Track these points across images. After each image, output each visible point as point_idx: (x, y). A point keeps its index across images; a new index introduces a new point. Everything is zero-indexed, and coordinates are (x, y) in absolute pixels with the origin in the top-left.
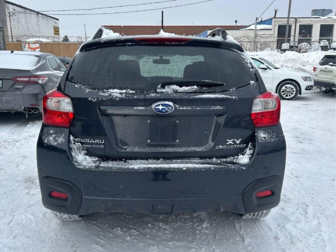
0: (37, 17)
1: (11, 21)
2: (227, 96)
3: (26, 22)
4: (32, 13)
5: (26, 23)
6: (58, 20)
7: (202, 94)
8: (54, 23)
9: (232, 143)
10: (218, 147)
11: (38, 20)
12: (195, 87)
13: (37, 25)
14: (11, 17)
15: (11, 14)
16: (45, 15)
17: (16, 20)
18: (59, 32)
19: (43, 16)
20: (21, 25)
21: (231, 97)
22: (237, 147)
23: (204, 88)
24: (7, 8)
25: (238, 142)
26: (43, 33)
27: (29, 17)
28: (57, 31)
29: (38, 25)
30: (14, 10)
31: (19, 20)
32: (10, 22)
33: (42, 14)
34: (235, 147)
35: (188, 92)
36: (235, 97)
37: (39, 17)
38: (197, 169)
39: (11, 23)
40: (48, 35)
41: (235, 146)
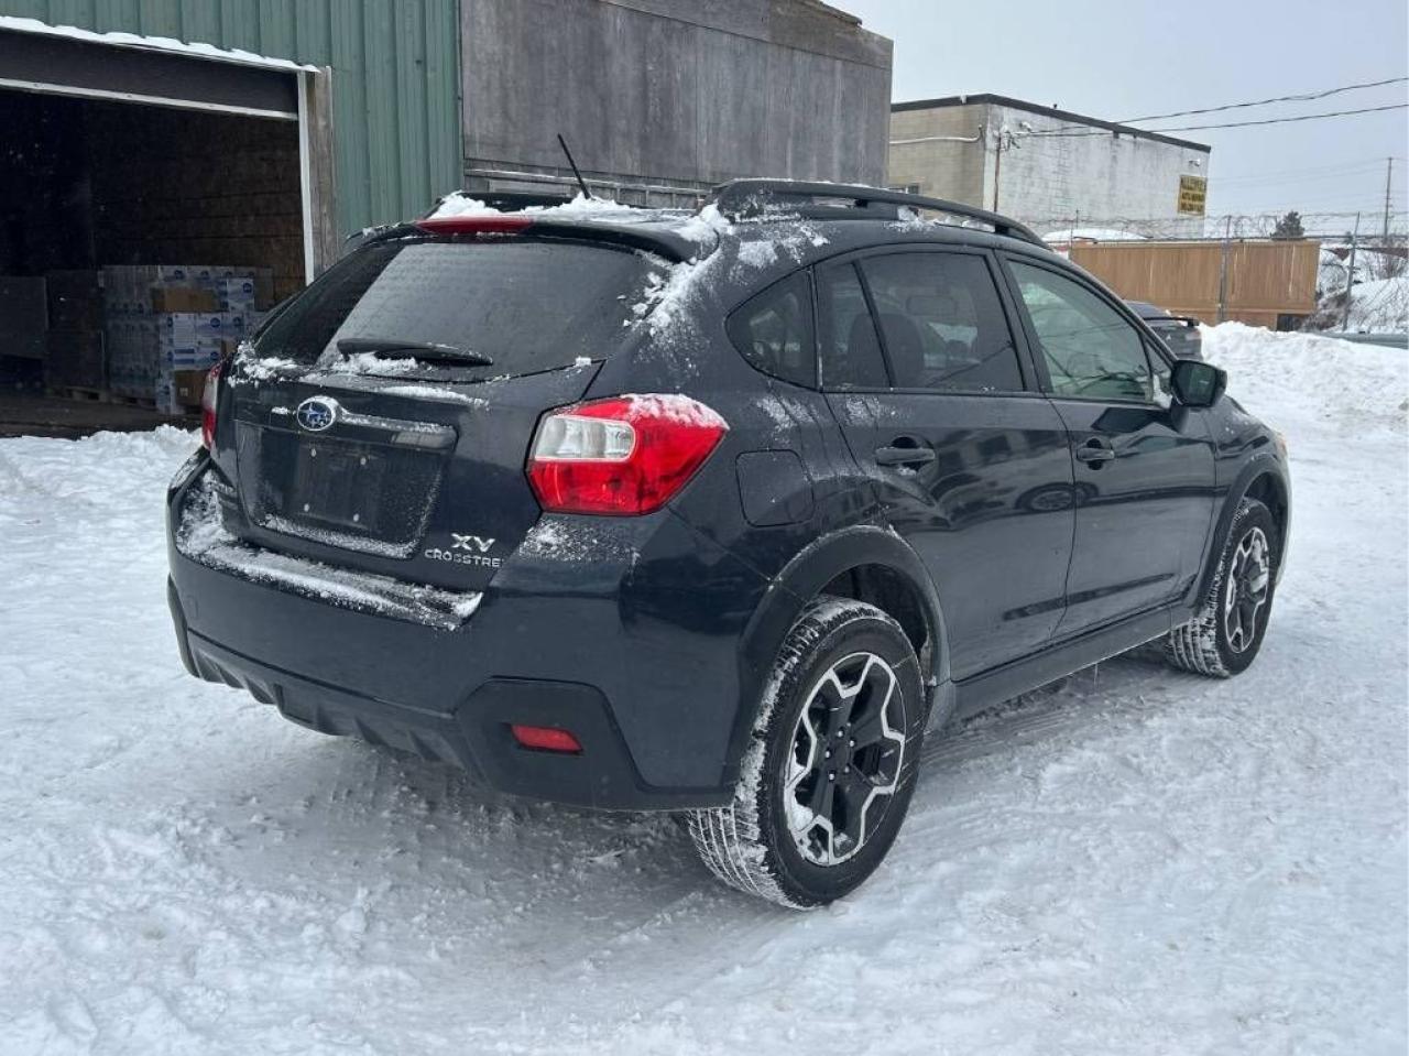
0: (1111, 144)
1: (1003, 168)
2: (463, 397)
3: (1062, 169)
4: (1093, 129)
5: (1058, 173)
6: (1207, 149)
7: (403, 383)
8: (1187, 164)
9: (467, 547)
10: (431, 551)
11: (1114, 158)
12: (412, 362)
13: (1107, 176)
14: (1001, 155)
15: (1005, 141)
16: (1149, 135)
17: (1023, 164)
18: (1201, 198)
19: (1139, 139)
20: (1037, 181)
21: (470, 400)
22: (483, 563)
23: (430, 368)
24: (992, 123)
25: (484, 549)
26: (1130, 206)
27: (1077, 150)
28: (1192, 196)
29: (1112, 177)
30: (1021, 125)
31: (1034, 164)
32: (997, 173)
33: (1135, 133)
34: (476, 563)
35: (390, 374)
36: (480, 400)
37: (1118, 145)
38: (348, 602)
39: (1001, 176)
40: (1150, 215)
41: (477, 558)
